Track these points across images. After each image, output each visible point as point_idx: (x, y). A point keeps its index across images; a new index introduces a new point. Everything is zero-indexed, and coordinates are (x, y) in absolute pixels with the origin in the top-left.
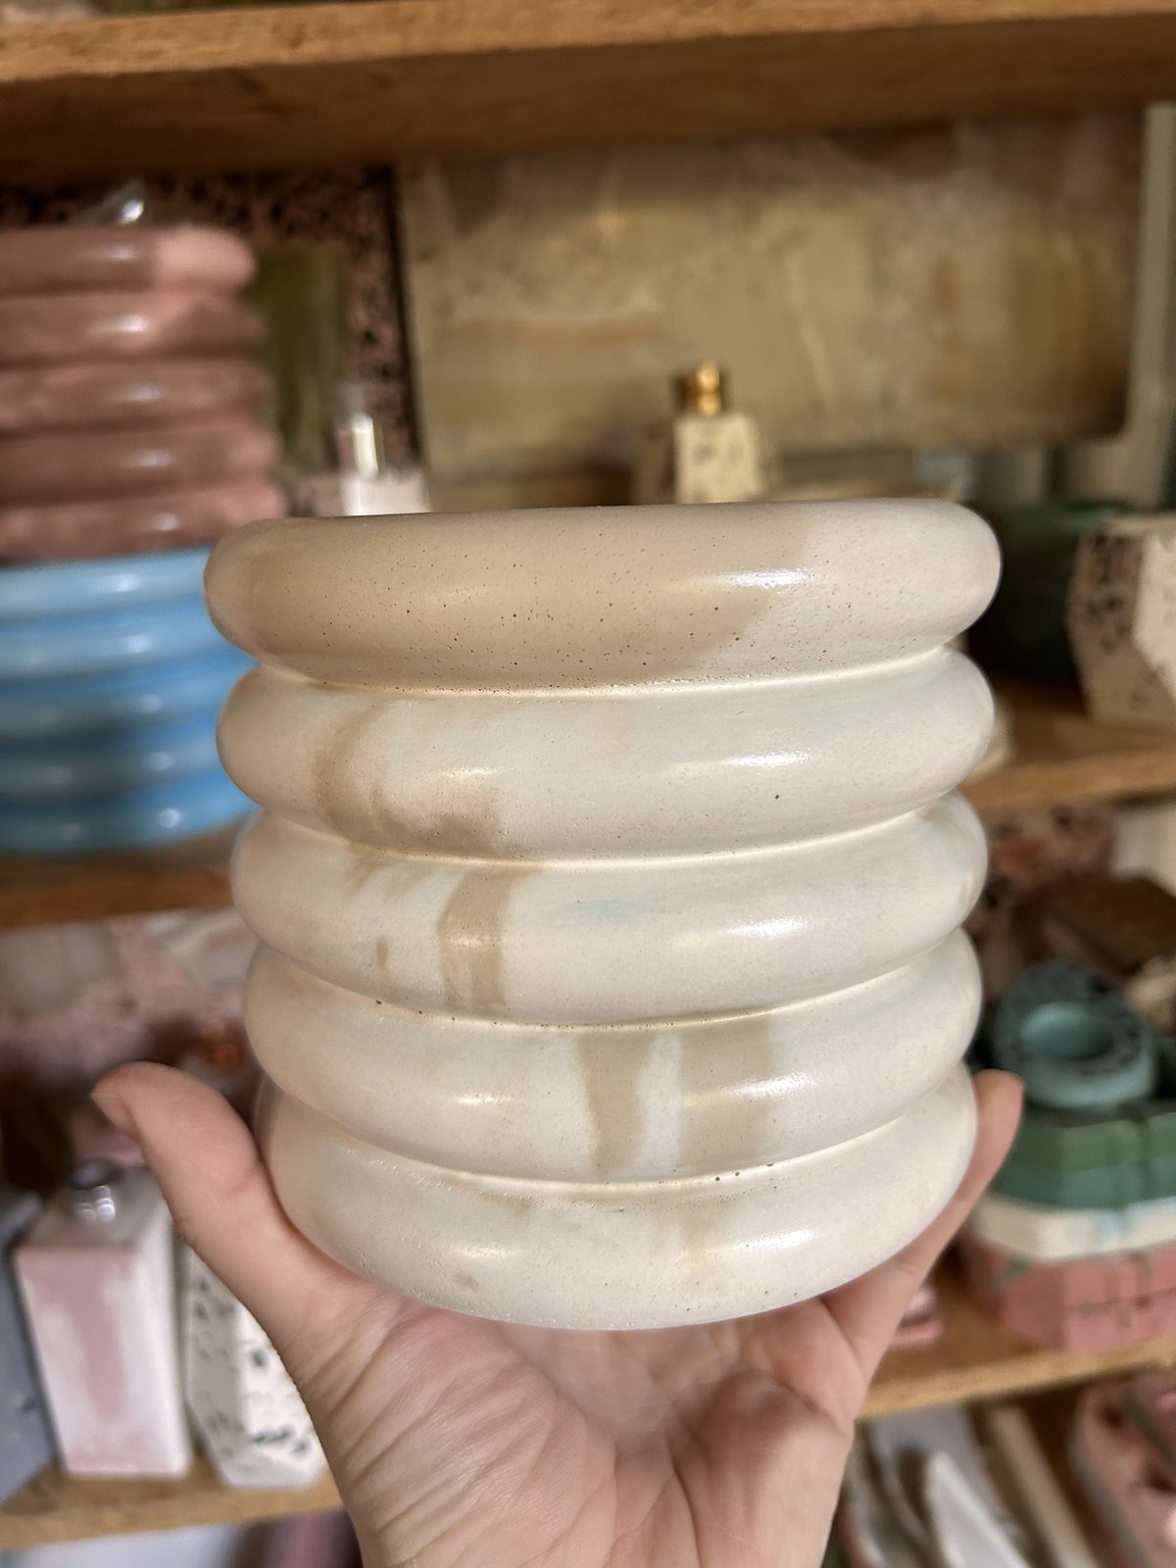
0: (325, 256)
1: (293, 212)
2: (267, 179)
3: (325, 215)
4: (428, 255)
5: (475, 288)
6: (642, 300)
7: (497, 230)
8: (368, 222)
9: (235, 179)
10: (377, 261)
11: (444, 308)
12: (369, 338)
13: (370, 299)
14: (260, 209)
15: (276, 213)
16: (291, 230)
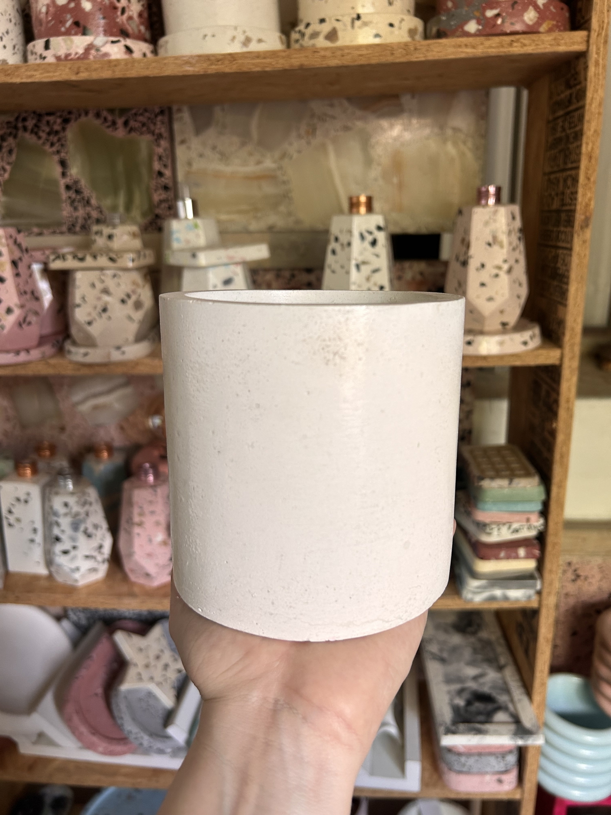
0: (144, 141)
1: (132, 123)
2: (123, 111)
3: (144, 125)
4: (183, 142)
5: (201, 156)
6: (269, 164)
7: (211, 134)
8: (161, 128)
9: (111, 111)
10: (164, 143)
11: (190, 164)
12: (160, 174)
13: (160, 158)
14: (120, 122)
15: (126, 123)
16: (131, 130)
